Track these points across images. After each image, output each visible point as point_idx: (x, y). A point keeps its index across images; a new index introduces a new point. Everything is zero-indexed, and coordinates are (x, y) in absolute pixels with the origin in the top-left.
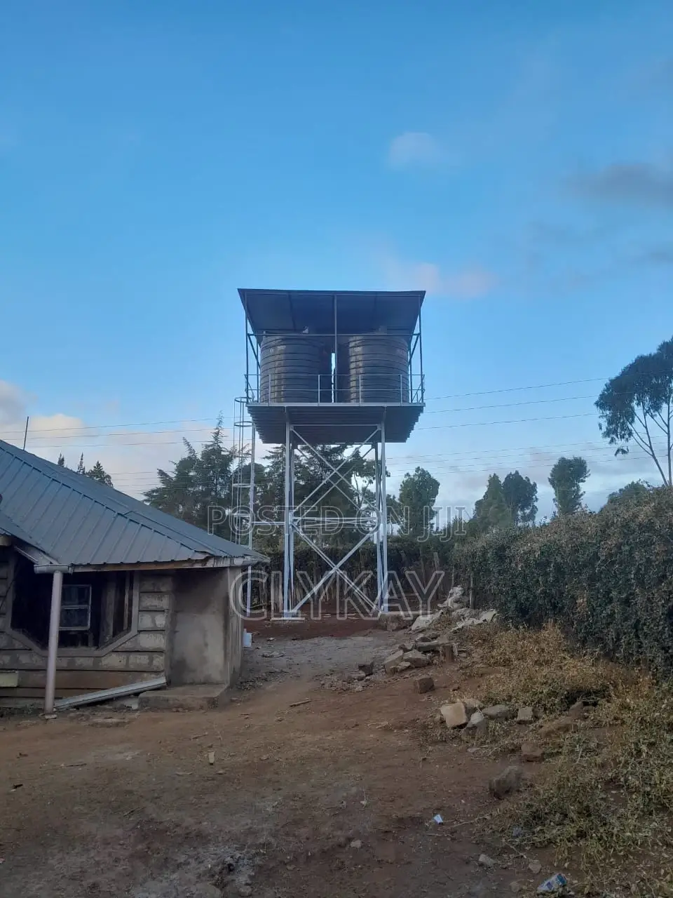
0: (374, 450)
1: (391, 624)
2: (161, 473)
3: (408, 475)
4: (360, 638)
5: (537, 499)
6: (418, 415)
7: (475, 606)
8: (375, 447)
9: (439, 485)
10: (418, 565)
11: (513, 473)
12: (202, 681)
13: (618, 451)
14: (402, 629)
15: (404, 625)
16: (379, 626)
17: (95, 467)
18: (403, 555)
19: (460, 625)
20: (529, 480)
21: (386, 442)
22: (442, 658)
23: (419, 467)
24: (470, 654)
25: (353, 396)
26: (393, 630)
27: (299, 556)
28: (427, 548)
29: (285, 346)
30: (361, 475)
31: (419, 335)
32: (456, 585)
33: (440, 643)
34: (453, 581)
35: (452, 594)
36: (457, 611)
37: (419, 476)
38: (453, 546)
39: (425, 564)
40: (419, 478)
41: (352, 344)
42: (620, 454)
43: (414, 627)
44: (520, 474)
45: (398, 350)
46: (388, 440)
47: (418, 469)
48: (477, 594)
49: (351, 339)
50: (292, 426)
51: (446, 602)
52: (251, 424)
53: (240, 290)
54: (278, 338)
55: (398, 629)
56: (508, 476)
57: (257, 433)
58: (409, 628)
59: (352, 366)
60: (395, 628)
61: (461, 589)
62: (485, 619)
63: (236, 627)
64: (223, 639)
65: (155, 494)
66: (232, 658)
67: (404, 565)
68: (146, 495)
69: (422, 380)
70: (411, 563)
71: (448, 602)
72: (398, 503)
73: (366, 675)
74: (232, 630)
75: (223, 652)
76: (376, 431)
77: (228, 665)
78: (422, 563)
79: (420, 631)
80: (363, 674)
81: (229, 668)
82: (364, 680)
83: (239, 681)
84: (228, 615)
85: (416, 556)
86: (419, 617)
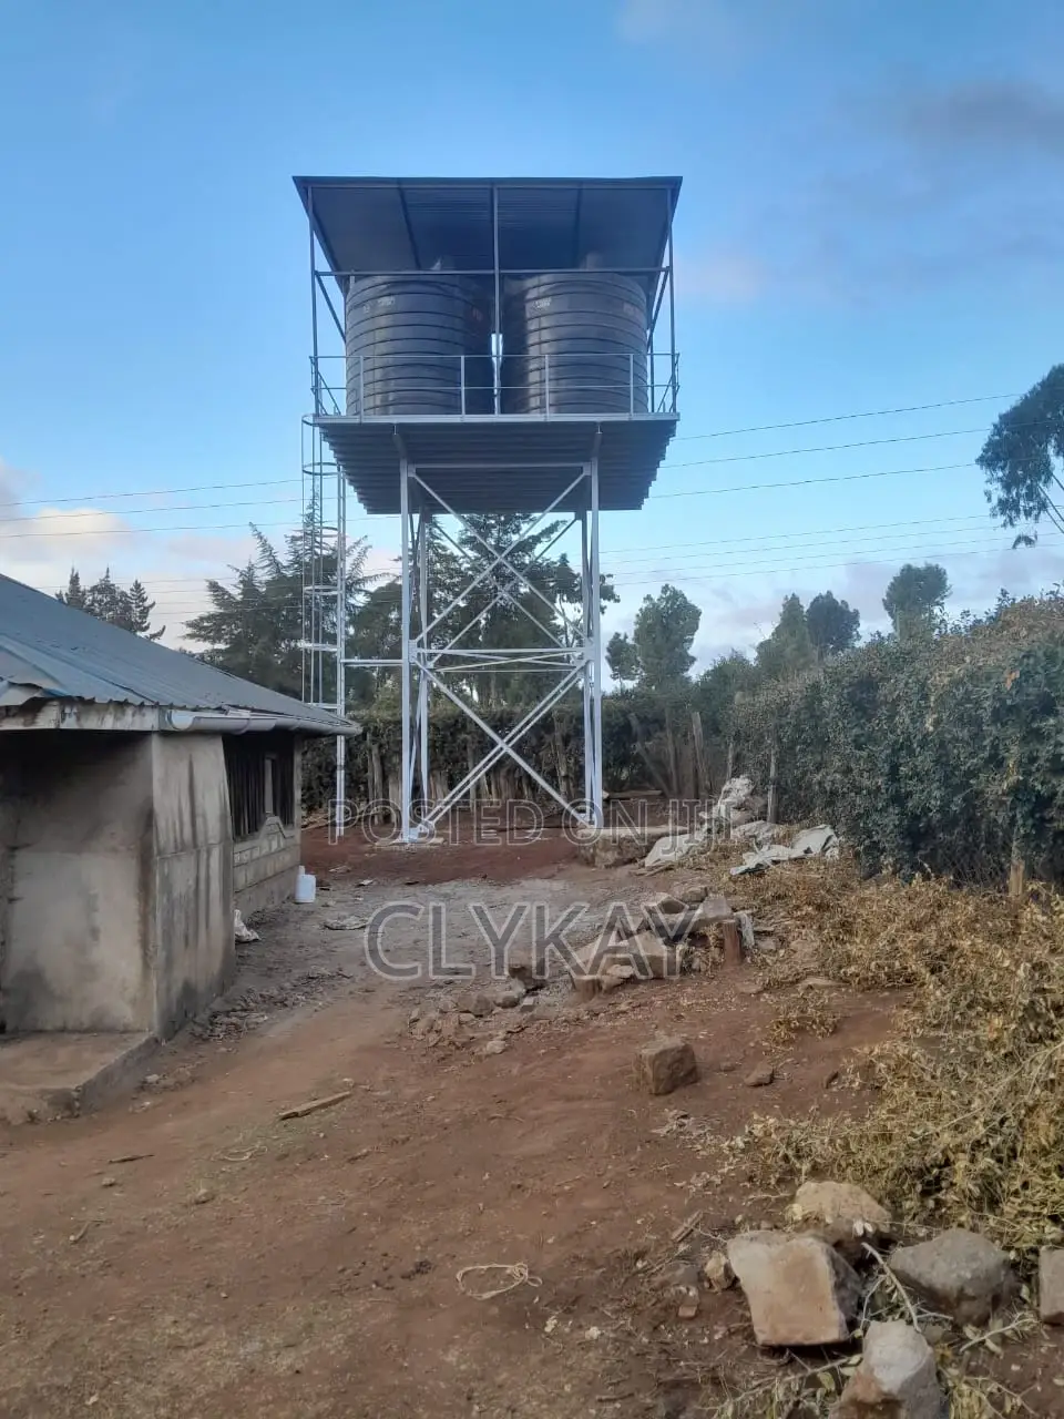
0: (579, 523)
1: (603, 854)
2: (214, 587)
3: (648, 598)
4: (539, 883)
6: (665, 442)
7: (779, 819)
8: (581, 516)
9: (700, 614)
10: (661, 739)
11: (824, 593)
12: (87, 1023)
13: (1019, 540)
14: (625, 863)
15: (630, 856)
16: (581, 857)
18: (634, 722)
19: (751, 861)
20: (847, 606)
21: (600, 509)
22: (715, 952)
23: (667, 586)
24: (783, 941)
25: (534, 402)
26: (607, 867)
27: (440, 725)
28: (678, 706)
29: (392, 298)
30: (570, 600)
31: (669, 270)
32: (736, 774)
33: (711, 915)
34: (730, 767)
35: (728, 792)
36: (742, 827)
37: (667, 600)
38: (732, 700)
39: (673, 736)
40: (667, 603)
41: (531, 295)
42: (1022, 545)
43: (649, 861)
44: (834, 597)
45: (627, 306)
46: (603, 507)
47: (665, 589)
48: (785, 791)
49: (530, 283)
50: (413, 468)
51: (715, 808)
52: (335, 469)
53: (296, 179)
54: (379, 279)
55: (617, 864)
56: (816, 600)
57: (351, 491)
58: (640, 862)
59: (533, 339)
60: (611, 861)
61: (747, 781)
62: (809, 849)
63: (192, 882)
64: (138, 918)
65: (205, 624)
66: (169, 962)
67: (635, 741)
68: (190, 625)
69: (674, 365)
70: (648, 735)
71: (721, 807)
72: (634, 647)
73: (528, 992)
74: (170, 893)
75: (137, 951)
76: (582, 476)
77: (155, 983)
78: (670, 736)
79: (662, 871)
80: (518, 988)
81: (155, 990)
82: (518, 1008)
83: (208, 1013)
84: (151, 856)
85: (659, 723)
86: (660, 841)
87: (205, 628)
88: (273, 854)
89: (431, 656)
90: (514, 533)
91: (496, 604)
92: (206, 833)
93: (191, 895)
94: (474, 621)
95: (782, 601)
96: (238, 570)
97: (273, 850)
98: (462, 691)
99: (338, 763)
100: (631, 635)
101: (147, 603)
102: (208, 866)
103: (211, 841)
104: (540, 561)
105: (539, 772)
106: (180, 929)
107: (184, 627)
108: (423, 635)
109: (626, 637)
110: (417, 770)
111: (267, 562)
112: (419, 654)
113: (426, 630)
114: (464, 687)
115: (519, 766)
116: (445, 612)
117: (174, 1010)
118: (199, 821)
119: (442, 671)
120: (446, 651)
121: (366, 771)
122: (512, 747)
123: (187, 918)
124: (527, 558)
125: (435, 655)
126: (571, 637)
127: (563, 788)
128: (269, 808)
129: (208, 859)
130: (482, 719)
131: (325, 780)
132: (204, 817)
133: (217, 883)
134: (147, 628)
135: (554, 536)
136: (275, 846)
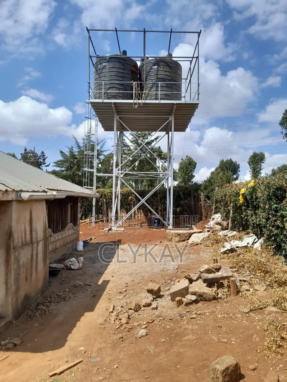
0: (167, 135)
1: (175, 238)
3: (182, 159)
5: (240, 171)
7: (232, 229)
8: (168, 133)
9: (196, 164)
10: (190, 200)
11: (229, 159)
14: (182, 241)
15: (183, 239)
16: (168, 238)
17: (41, 153)
18: (182, 195)
19: (228, 246)
20: (236, 163)
21: (174, 131)
23: (187, 156)
24: (250, 285)
26: (175, 242)
28: (196, 190)
31: (198, 57)
32: (216, 213)
33: (225, 275)
34: (214, 211)
35: (213, 219)
36: (221, 232)
37: (188, 160)
38: (215, 190)
39: (194, 199)
43: (190, 241)
44: (232, 160)
46: (176, 130)
48: (235, 221)
50: (118, 116)
51: (209, 224)
52: (95, 117)
55: (179, 242)
56: (227, 160)
58: (187, 241)
60: (177, 240)
61: (220, 215)
62: (248, 243)
63: (29, 257)
64: (4, 273)
65: (59, 163)
66: (18, 289)
67: (182, 200)
68: (54, 163)
69: (198, 86)
70: (186, 199)
71: (211, 223)
72: (178, 172)
73: (154, 298)
74: (18, 263)
75: (4, 287)
76: (169, 120)
77: (10, 299)
78: (193, 199)
79: (195, 245)
80: (150, 297)
81: (10, 302)
82: (151, 307)
83: (35, 303)
84: (10, 249)
85: (190, 195)
86: (193, 234)
87: (59, 164)
88: (70, 235)
89: (122, 173)
90: (146, 139)
91: (141, 159)
92: (37, 237)
93: (29, 261)
94: (134, 164)
95: (220, 161)
96: (68, 147)
97: (70, 234)
98: (130, 183)
99: (93, 204)
100: (177, 169)
101: (45, 157)
102: (37, 250)
103: (39, 240)
104: (153, 147)
105: (153, 209)
106: (23, 276)
107: (53, 163)
108: (120, 167)
109: (176, 170)
110: (117, 207)
111: (77, 146)
112: (118, 173)
113: (120, 165)
114: (131, 182)
115: (147, 207)
116: (126, 161)
117: (20, 307)
118: (34, 233)
119: (125, 178)
120: (126, 172)
121: (102, 207)
122: (145, 201)
123: (26, 270)
124: (150, 146)
125: (123, 173)
126: (160, 169)
127: (160, 213)
128: (69, 221)
129: (37, 247)
130: (136, 193)
131: (90, 209)
132: (36, 230)
133: (41, 255)
134: (45, 163)
135: (158, 140)
136: (70, 232)
